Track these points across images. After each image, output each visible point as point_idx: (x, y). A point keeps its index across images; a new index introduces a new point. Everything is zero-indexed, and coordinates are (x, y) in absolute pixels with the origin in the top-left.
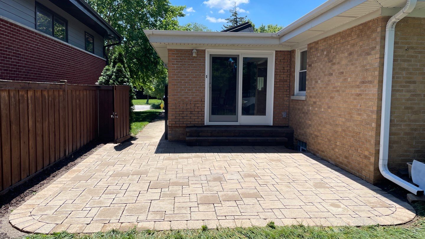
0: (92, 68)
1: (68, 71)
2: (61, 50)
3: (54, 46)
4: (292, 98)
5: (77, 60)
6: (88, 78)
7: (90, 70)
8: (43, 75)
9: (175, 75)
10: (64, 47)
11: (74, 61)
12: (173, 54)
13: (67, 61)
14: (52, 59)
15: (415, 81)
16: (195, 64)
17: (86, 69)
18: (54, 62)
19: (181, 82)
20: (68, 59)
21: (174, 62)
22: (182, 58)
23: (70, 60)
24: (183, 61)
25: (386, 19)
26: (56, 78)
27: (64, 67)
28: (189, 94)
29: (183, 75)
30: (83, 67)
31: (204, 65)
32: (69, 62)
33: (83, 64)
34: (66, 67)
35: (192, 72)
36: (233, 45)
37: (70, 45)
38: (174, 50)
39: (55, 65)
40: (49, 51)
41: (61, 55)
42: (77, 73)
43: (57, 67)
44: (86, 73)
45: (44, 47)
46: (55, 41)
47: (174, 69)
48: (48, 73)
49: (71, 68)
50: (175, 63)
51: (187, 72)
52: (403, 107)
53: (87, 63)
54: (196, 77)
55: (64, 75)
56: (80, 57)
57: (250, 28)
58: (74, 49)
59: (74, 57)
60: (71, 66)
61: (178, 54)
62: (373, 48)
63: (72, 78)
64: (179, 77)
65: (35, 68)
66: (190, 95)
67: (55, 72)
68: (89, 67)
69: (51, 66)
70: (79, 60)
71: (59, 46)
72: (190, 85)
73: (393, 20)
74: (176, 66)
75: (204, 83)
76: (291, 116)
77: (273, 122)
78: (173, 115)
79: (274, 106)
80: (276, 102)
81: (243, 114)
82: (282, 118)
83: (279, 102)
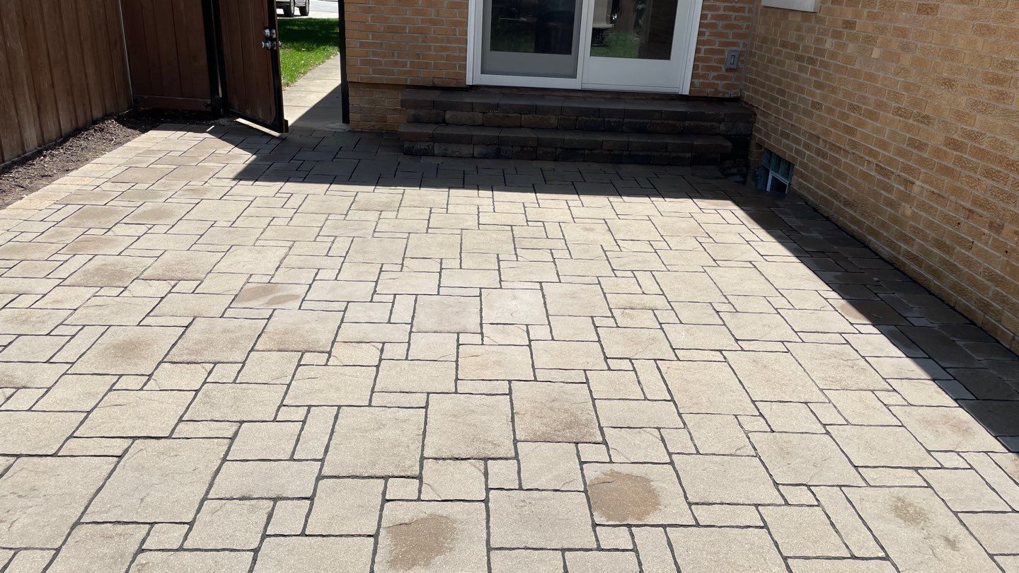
76: (755, 64)
77: (692, 84)
78: (362, 45)
79: (701, 25)
80: (710, 14)
81: (593, 53)
82: (724, 69)
83: (721, 12)
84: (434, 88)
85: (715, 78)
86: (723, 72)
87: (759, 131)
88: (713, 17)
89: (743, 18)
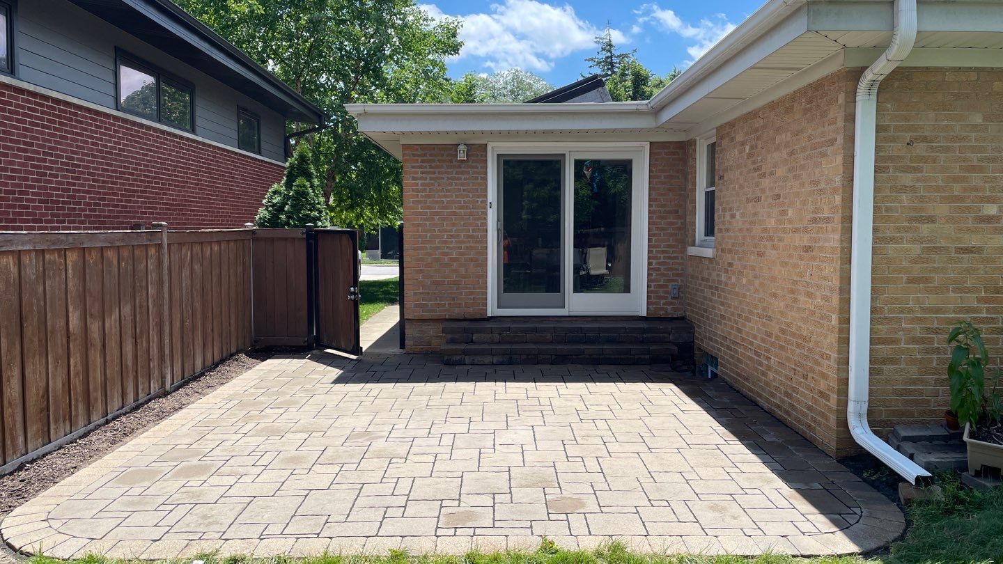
0: (254, 186)
1: (194, 197)
2: (177, 152)
3: (161, 143)
4: (692, 251)
5: (217, 170)
6: (246, 210)
7: (251, 192)
8: (132, 207)
9: (419, 202)
10: (185, 144)
11: (210, 173)
12: (414, 155)
13: (192, 174)
14: (156, 173)
15: (933, 217)
16: (463, 177)
17: (238, 191)
18: (159, 178)
19: (433, 218)
20: (194, 170)
21: (416, 173)
22: (433, 164)
23: (200, 171)
24: (437, 170)
25: (857, 74)
26: (166, 214)
27: (184, 187)
28: (452, 246)
29: (437, 202)
30: (233, 186)
31: (485, 179)
32: (198, 175)
33: (233, 178)
34: (189, 188)
35: (457, 196)
36: (551, 132)
37: (200, 139)
38: (415, 147)
39: (163, 184)
40: (147, 155)
41: (178, 162)
42: (216, 200)
43: (169, 190)
44: (239, 198)
45: (136, 147)
46: (163, 132)
47: (418, 191)
48: (145, 203)
49: (201, 189)
50: (419, 175)
51: (445, 196)
52: (905, 278)
53: (242, 176)
54: (467, 208)
55: (185, 206)
56: (226, 164)
57: (600, 89)
58: (209, 146)
59: (210, 164)
60: (202, 185)
61: (425, 155)
62: (832, 142)
63: (204, 211)
64: (429, 208)
65: (114, 194)
66: (454, 248)
67: (162, 199)
68: (247, 184)
69: (152, 188)
70: (221, 171)
71: (173, 141)
72: (454, 225)
73: (869, 76)
74: (420, 182)
75: (486, 219)
76: (690, 293)
77: (648, 308)
78: (415, 294)
79: (649, 269)
80: (654, 262)
81: (576, 290)
82: (670, 298)
83: (662, 260)
84: (465, 320)
85: (664, 304)
86: (669, 299)
87: (697, 339)
88: (657, 264)
89: (677, 263)
